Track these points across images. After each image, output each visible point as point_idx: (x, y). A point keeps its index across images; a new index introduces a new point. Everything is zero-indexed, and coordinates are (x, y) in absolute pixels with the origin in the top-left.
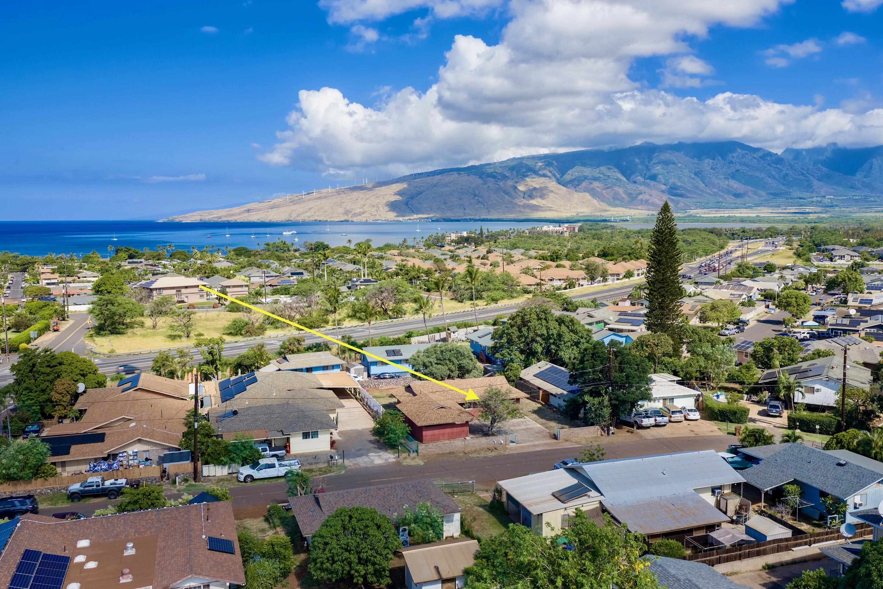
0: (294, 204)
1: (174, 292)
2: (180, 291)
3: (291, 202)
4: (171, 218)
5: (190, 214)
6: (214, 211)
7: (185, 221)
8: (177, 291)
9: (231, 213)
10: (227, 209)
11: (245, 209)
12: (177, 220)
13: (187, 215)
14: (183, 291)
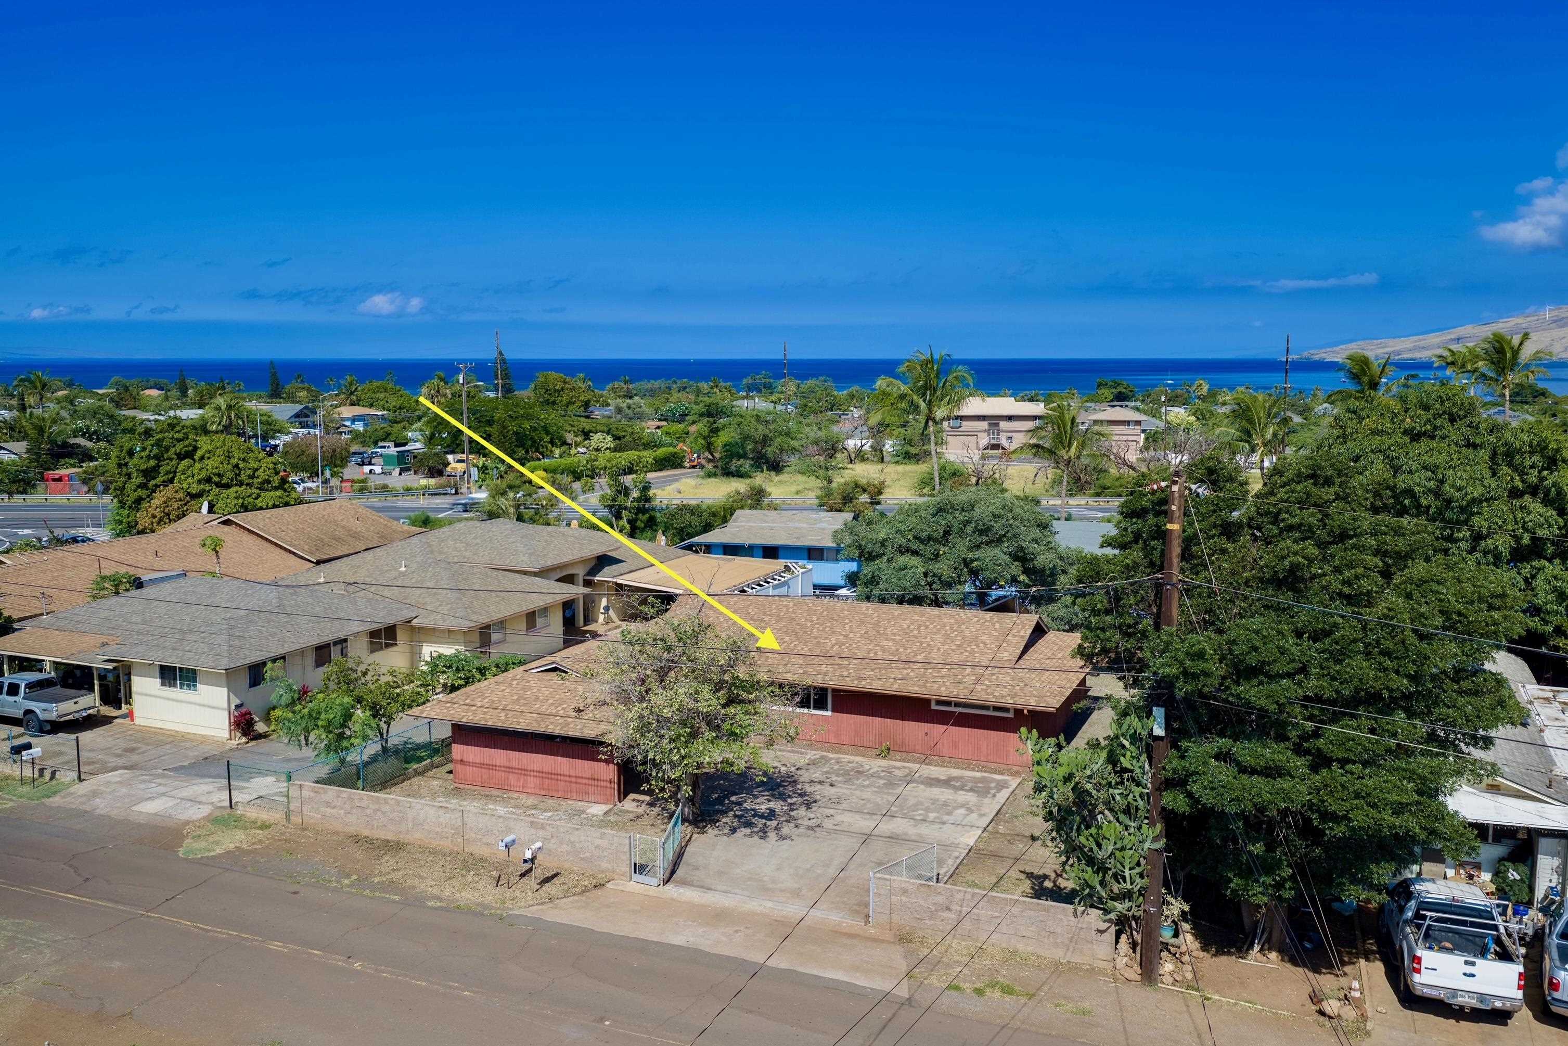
0: (1562, 327)
1: (984, 425)
2: (997, 425)
3: (1555, 321)
4: (1305, 354)
5: (1343, 347)
6: (1391, 342)
7: (1329, 358)
8: (990, 424)
9: (1422, 344)
10: (1416, 338)
11: (1453, 337)
12: (1316, 358)
13: (1335, 349)
14: (1003, 425)
